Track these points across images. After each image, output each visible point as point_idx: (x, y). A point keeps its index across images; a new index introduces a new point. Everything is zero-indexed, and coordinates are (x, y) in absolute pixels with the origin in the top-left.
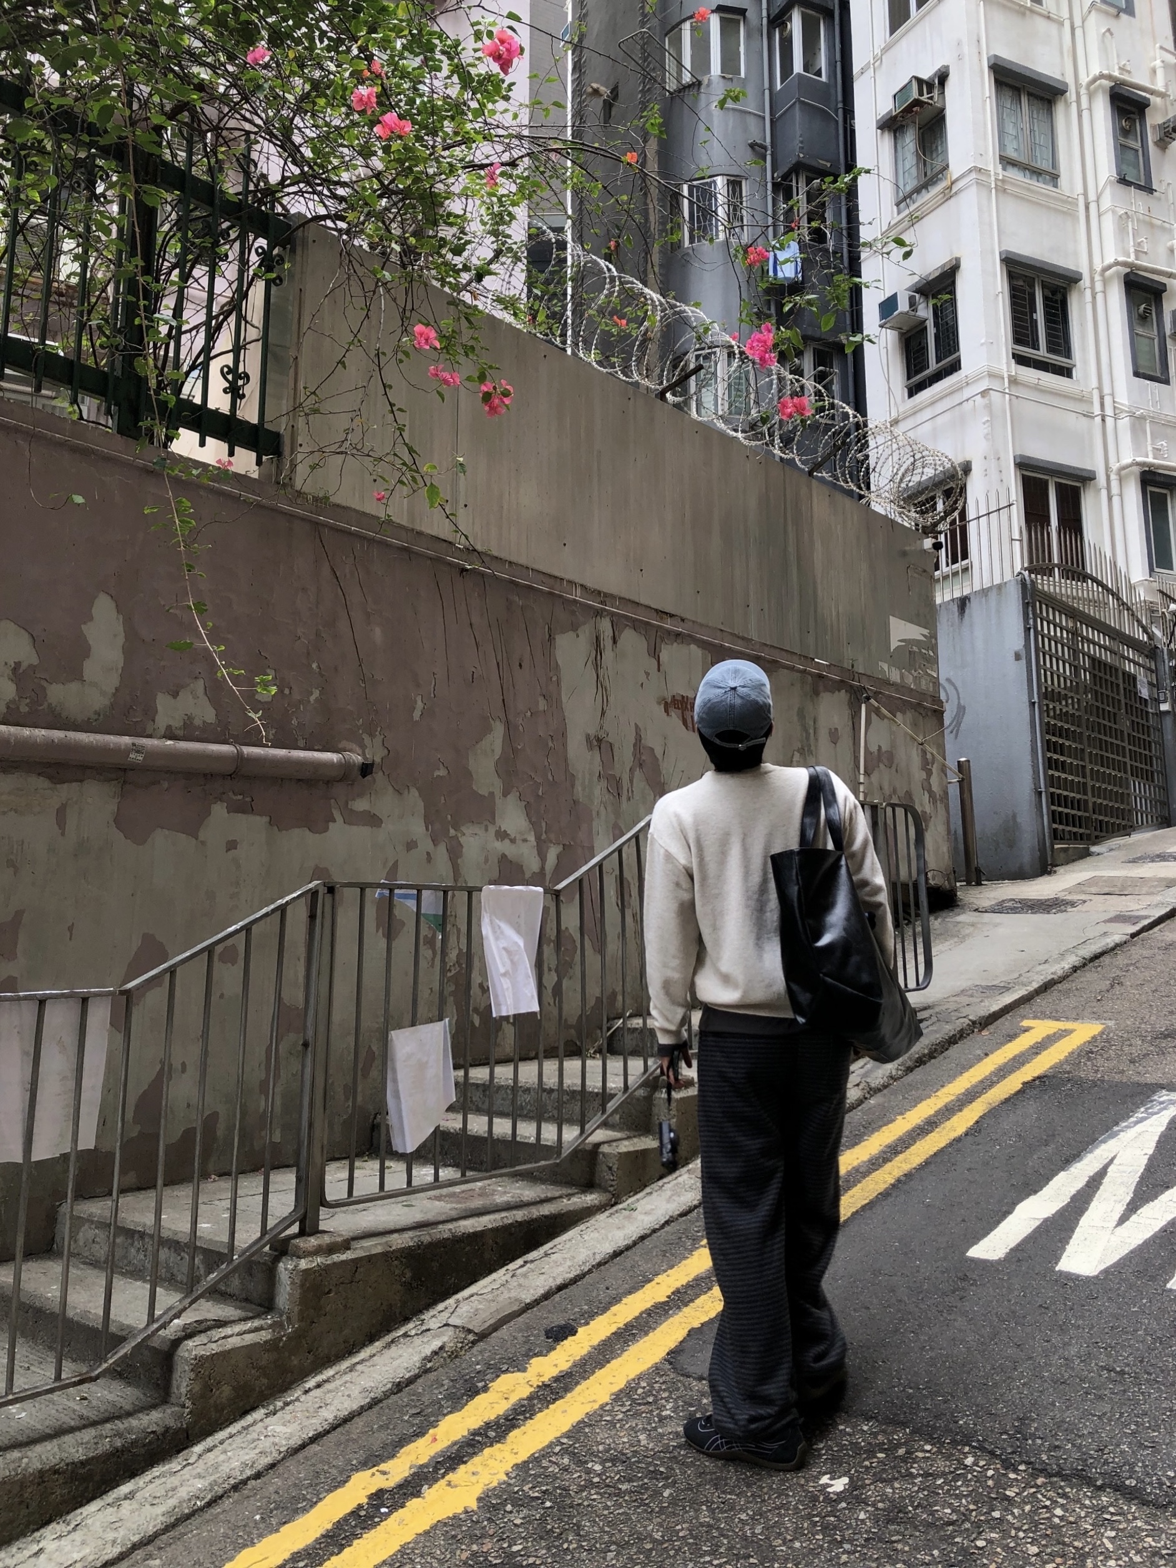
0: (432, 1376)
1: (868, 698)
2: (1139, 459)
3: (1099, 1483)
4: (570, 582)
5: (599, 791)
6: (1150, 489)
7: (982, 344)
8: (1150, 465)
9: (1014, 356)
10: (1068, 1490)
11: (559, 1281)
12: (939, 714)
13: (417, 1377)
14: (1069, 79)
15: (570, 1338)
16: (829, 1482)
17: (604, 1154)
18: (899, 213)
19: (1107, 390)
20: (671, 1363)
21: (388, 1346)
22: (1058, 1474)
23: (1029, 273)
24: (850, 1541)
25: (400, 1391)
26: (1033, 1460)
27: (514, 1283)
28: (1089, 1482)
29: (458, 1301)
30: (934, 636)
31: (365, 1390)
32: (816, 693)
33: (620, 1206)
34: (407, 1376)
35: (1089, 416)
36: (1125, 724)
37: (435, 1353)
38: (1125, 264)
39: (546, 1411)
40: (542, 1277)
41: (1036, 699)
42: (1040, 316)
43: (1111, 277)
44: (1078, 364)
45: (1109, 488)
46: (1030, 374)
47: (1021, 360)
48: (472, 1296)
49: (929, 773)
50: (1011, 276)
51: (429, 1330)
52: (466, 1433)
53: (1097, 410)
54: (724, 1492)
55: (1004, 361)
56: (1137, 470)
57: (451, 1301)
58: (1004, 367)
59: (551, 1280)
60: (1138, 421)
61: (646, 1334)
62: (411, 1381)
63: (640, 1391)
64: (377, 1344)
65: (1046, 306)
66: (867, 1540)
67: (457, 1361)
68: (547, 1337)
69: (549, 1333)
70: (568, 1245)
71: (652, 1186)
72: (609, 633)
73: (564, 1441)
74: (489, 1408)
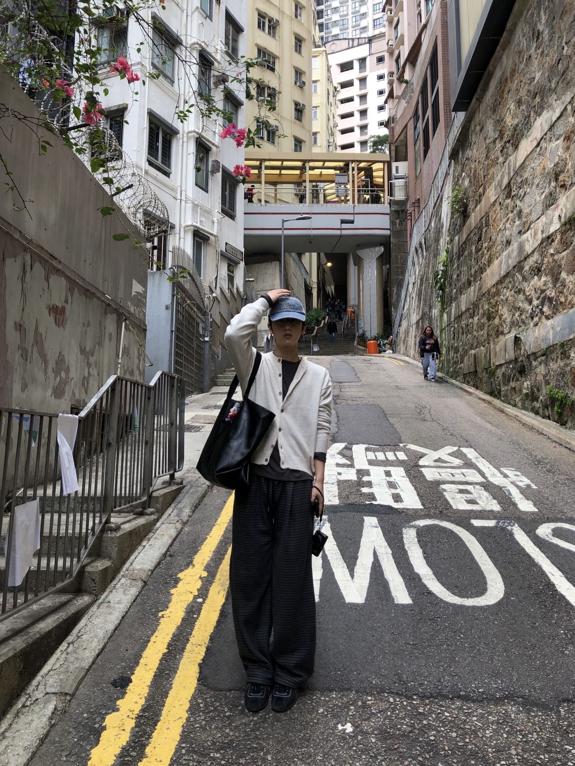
0: (57, 728)
1: (126, 320)
2: (195, 224)
3: (450, 696)
4: (15, 228)
5: (17, 356)
6: (196, 238)
8: (198, 228)
9: (148, 160)
10: (441, 703)
11: (97, 652)
12: (145, 330)
13: (49, 731)
14: (183, 39)
15: (131, 685)
16: (343, 728)
19: (183, 189)
20: (205, 686)
21: (17, 715)
23: (158, 122)
25: (43, 743)
26: (416, 692)
27: (71, 658)
28: (445, 697)
29: (43, 677)
30: (146, 292)
31: (25, 748)
32: (106, 313)
33: (100, 601)
34: (44, 732)
35: (175, 198)
36: (195, 346)
37: (53, 713)
38: (197, 133)
39: (156, 731)
40: (86, 651)
41: (174, 329)
42: (160, 144)
43: (191, 137)
44: (173, 173)
45: (180, 234)
46: (153, 171)
47: (151, 164)
48: (49, 671)
49: (140, 361)
50: (151, 122)
51: (37, 699)
52: (115, 758)
53: (179, 197)
55: (144, 162)
56: (192, 228)
57: (38, 678)
58: (144, 164)
60: (195, 206)
61: (176, 672)
62: (46, 735)
63: (201, 705)
64: (8, 716)
65: (163, 141)
67: (67, 714)
68: (116, 687)
69: (114, 684)
70: (87, 629)
71: (109, 587)
72: (29, 263)
73: (184, 745)
74: (117, 739)
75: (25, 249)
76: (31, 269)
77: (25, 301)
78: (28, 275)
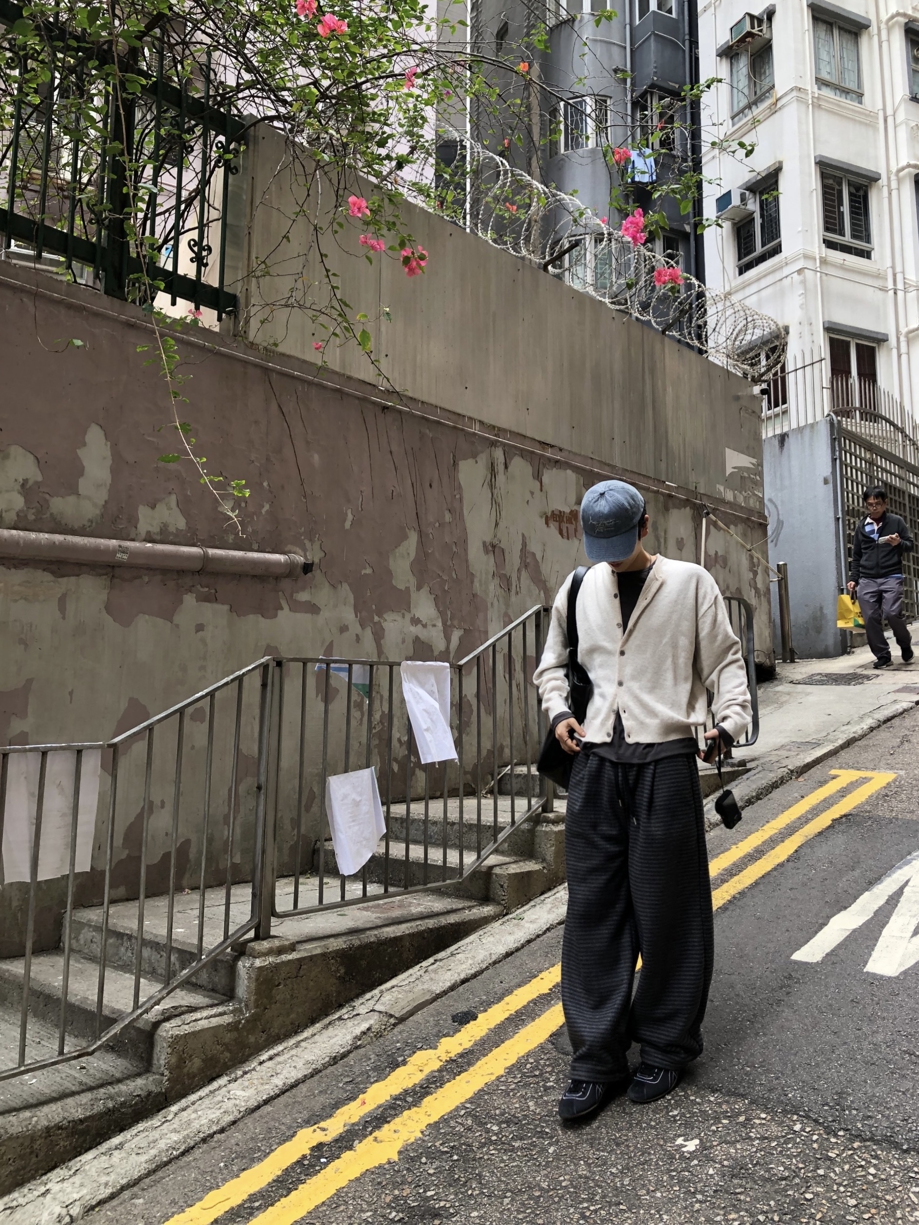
0: (362, 1051)
1: (708, 514)
3: (905, 1147)
4: (470, 418)
5: (493, 587)
7: (799, 232)
9: (825, 241)
10: (879, 1152)
11: (463, 976)
12: (763, 527)
13: (349, 1052)
14: (872, 17)
15: (472, 1023)
16: (683, 1143)
17: (496, 875)
18: (733, 125)
19: (899, 269)
20: (553, 1044)
21: (326, 1027)
22: (871, 1139)
23: (838, 173)
24: (702, 1192)
25: (335, 1063)
26: (849, 1127)
27: (426, 977)
28: (897, 1146)
29: (382, 992)
30: (760, 464)
31: (308, 1062)
32: (667, 509)
33: (511, 916)
34: (342, 1051)
35: (884, 290)
37: (364, 1033)
38: (915, 167)
39: (453, 1081)
40: (449, 973)
41: (840, 515)
42: (846, 208)
43: (904, 177)
44: (876, 248)
45: (898, 348)
46: (836, 256)
47: (830, 245)
48: (393, 987)
49: (755, 574)
50: (824, 176)
51: (358, 1015)
52: (388, 1098)
53: (890, 285)
54: (598, 1150)
55: (817, 245)
57: (376, 992)
58: (816, 250)
59: (456, 975)
61: (533, 1020)
62: (344, 1056)
63: (528, 1066)
64: (317, 1025)
65: (851, 201)
66: (715, 1191)
67: (381, 1040)
68: (454, 1022)
69: (454, 1019)
70: (469, 948)
71: (536, 900)
72: (501, 459)
73: (468, 1105)
74: (407, 1078)
75: (493, 444)
76: (506, 467)
77: (499, 513)
78: (501, 478)
